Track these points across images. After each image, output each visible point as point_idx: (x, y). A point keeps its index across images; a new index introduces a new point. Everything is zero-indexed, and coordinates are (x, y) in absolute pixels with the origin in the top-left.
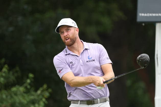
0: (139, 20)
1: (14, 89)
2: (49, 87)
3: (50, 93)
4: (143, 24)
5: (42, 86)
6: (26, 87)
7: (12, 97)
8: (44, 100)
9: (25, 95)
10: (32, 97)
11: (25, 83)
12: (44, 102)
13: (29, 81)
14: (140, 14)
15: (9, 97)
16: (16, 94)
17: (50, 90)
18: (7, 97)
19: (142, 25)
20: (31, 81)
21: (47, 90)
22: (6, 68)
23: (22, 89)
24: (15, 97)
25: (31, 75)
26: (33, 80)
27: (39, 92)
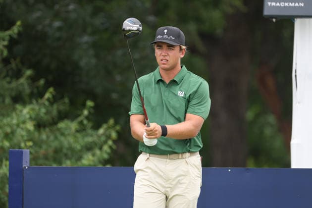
0: (266, 12)
1: (61, 125)
2: (116, 123)
3: (118, 132)
4: (274, 20)
5: (106, 122)
6: (81, 123)
7: (56, 138)
8: (110, 143)
9: (78, 135)
10: (89, 139)
11: (79, 115)
12: (110, 147)
13: (86, 112)
14: (269, 3)
15: (52, 138)
16: (63, 134)
17: (118, 128)
18: (48, 137)
19: (272, 21)
20: (90, 113)
21: (113, 127)
22: (51, 93)
23: (74, 126)
24: (62, 139)
25: (90, 103)
26: (92, 111)
27: (101, 131)
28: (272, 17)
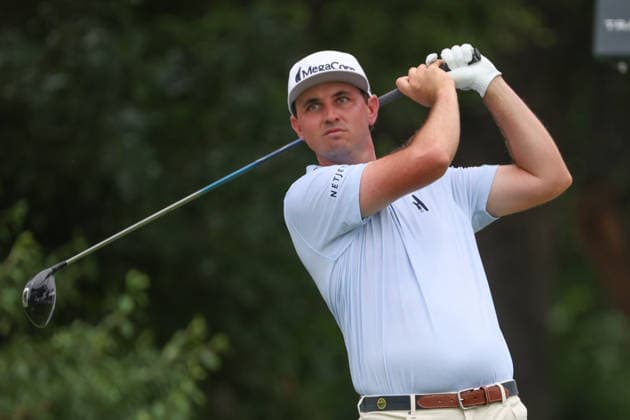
0: (602, 47)
1: (64, 339)
2: (213, 330)
3: (220, 355)
4: (623, 67)
5: (184, 324)
6: (115, 332)
7: (54, 374)
8: (188, 386)
9: (113, 366)
10: (141, 375)
11: (110, 312)
12: (189, 398)
13: (126, 304)
14: (609, 24)
15: (43, 373)
16: (72, 362)
17: (221, 342)
18: (33, 372)
19: (617, 72)
20: (137, 304)
21: (207, 339)
22: (28, 247)
23: (97, 338)
24: (69, 374)
25: (137, 280)
26: (143, 299)
27: (172, 352)
28: (617, 59)
